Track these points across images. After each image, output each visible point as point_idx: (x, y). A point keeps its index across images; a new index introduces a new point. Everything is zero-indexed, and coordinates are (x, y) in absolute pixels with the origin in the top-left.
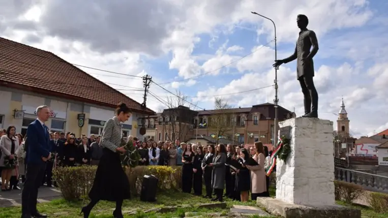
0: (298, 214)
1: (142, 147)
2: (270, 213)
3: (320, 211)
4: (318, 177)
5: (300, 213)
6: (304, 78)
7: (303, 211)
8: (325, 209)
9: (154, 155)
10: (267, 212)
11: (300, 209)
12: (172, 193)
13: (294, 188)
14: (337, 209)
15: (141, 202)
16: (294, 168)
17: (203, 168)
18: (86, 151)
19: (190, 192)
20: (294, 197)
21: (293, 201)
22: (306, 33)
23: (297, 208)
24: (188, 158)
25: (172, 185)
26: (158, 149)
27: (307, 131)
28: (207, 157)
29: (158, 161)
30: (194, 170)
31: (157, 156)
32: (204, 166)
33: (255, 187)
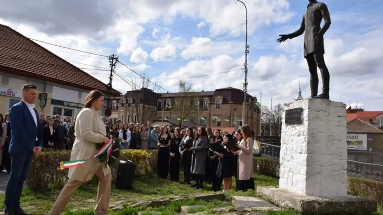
0: (314, 207)
1: (112, 129)
2: (277, 206)
3: (336, 203)
4: (330, 165)
5: (317, 206)
6: (314, 55)
7: (319, 203)
8: (342, 201)
9: (125, 137)
10: (273, 203)
11: (316, 202)
12: (148, 178)
13: (307, 178)
14: (353, 201)
15: (117, 191)
16: (306, 155)
17: (181, 152)
18: (52, 134)
19: (166, 178)
20: (307, 187)
21: (305, 192)
22: (315, 6)
23: (313, 201)
24: (163, 142)
25: (146, 170)
26: (129, 132)
27: (321, 114)
28: (185, 141)
29: (129, 145)
30: (172, 154)
31: (128, 140)
32: (182, 150)
33: (242, 174)
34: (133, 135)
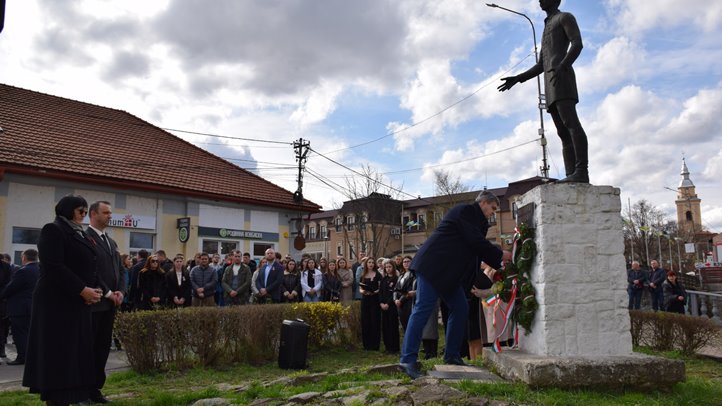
0: (553, 376)
1: (287, 269)
2: (504, 378)
3: (598, 367)
4: (593, 301)
5: (559, 373)
6: (558, 108)
7: (563, 369)
8: (610, 363)
9: (311, 283)
10: (498, 375)
11: (558, 366)
12: (344, 350)
13: (546, 325)
14: (633, 362)
16: (544, 284)
17: (397, 301)
18: (180, 283)
19: (377, 349)
21: (545, 350)
22: (556, 19)
23: (551, 365)
24: (369, 285)
25: (343, 337)
26: (318, 273)
27: (567, 211)
28: (402, 281)
29: (319, 295)
30: (384, 306)
31: (317, 287)
32: (398, 298)
33: (492, 331)
34: (326, 278)
